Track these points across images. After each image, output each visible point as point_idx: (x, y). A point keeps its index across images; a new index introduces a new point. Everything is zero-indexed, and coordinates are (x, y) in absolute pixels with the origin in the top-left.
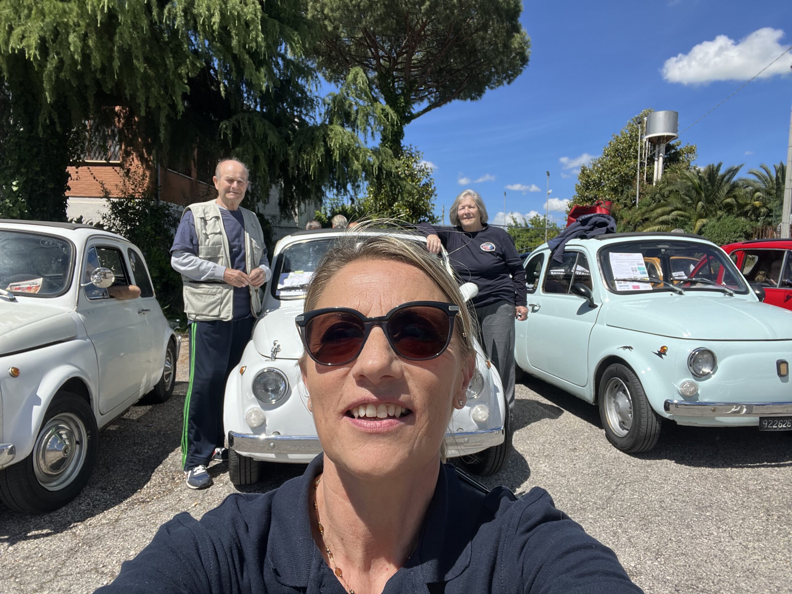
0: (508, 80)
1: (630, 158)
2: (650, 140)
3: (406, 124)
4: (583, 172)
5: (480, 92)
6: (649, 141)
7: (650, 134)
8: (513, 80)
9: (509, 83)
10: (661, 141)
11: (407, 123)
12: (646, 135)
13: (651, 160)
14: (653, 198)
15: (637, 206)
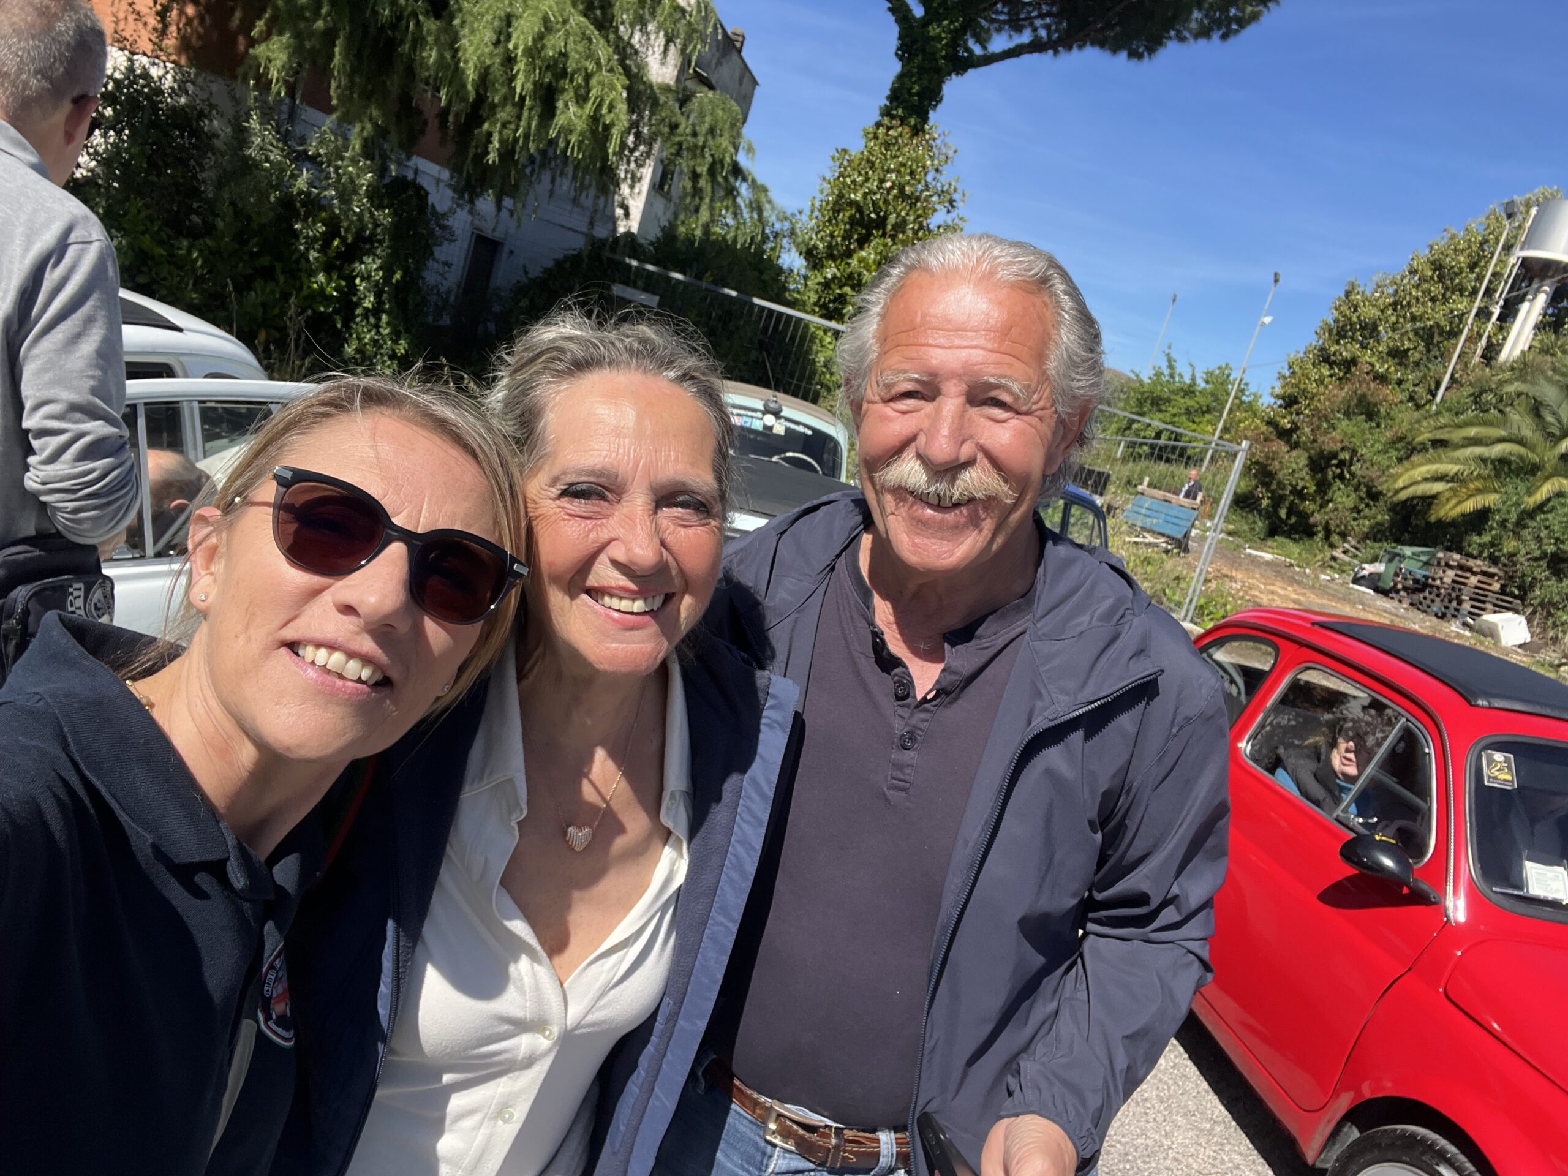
0: (1224, 30)
1: (1462, 291)
2: (1525, 263)
3: (953, 76)
4: (1348, 294)
5: (1154, 44)
6: (1521, 265)
7: (1529, 249)
8: (1237, 32)
9: (1224, 37)
10: (1550, 273)
11: (957, 74)
12: (1522, 249)
13: (1509, 312)
14: (1476, 398)
15: (1434, 408)
